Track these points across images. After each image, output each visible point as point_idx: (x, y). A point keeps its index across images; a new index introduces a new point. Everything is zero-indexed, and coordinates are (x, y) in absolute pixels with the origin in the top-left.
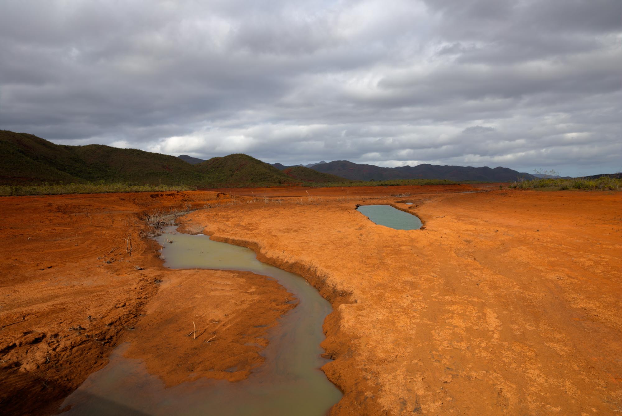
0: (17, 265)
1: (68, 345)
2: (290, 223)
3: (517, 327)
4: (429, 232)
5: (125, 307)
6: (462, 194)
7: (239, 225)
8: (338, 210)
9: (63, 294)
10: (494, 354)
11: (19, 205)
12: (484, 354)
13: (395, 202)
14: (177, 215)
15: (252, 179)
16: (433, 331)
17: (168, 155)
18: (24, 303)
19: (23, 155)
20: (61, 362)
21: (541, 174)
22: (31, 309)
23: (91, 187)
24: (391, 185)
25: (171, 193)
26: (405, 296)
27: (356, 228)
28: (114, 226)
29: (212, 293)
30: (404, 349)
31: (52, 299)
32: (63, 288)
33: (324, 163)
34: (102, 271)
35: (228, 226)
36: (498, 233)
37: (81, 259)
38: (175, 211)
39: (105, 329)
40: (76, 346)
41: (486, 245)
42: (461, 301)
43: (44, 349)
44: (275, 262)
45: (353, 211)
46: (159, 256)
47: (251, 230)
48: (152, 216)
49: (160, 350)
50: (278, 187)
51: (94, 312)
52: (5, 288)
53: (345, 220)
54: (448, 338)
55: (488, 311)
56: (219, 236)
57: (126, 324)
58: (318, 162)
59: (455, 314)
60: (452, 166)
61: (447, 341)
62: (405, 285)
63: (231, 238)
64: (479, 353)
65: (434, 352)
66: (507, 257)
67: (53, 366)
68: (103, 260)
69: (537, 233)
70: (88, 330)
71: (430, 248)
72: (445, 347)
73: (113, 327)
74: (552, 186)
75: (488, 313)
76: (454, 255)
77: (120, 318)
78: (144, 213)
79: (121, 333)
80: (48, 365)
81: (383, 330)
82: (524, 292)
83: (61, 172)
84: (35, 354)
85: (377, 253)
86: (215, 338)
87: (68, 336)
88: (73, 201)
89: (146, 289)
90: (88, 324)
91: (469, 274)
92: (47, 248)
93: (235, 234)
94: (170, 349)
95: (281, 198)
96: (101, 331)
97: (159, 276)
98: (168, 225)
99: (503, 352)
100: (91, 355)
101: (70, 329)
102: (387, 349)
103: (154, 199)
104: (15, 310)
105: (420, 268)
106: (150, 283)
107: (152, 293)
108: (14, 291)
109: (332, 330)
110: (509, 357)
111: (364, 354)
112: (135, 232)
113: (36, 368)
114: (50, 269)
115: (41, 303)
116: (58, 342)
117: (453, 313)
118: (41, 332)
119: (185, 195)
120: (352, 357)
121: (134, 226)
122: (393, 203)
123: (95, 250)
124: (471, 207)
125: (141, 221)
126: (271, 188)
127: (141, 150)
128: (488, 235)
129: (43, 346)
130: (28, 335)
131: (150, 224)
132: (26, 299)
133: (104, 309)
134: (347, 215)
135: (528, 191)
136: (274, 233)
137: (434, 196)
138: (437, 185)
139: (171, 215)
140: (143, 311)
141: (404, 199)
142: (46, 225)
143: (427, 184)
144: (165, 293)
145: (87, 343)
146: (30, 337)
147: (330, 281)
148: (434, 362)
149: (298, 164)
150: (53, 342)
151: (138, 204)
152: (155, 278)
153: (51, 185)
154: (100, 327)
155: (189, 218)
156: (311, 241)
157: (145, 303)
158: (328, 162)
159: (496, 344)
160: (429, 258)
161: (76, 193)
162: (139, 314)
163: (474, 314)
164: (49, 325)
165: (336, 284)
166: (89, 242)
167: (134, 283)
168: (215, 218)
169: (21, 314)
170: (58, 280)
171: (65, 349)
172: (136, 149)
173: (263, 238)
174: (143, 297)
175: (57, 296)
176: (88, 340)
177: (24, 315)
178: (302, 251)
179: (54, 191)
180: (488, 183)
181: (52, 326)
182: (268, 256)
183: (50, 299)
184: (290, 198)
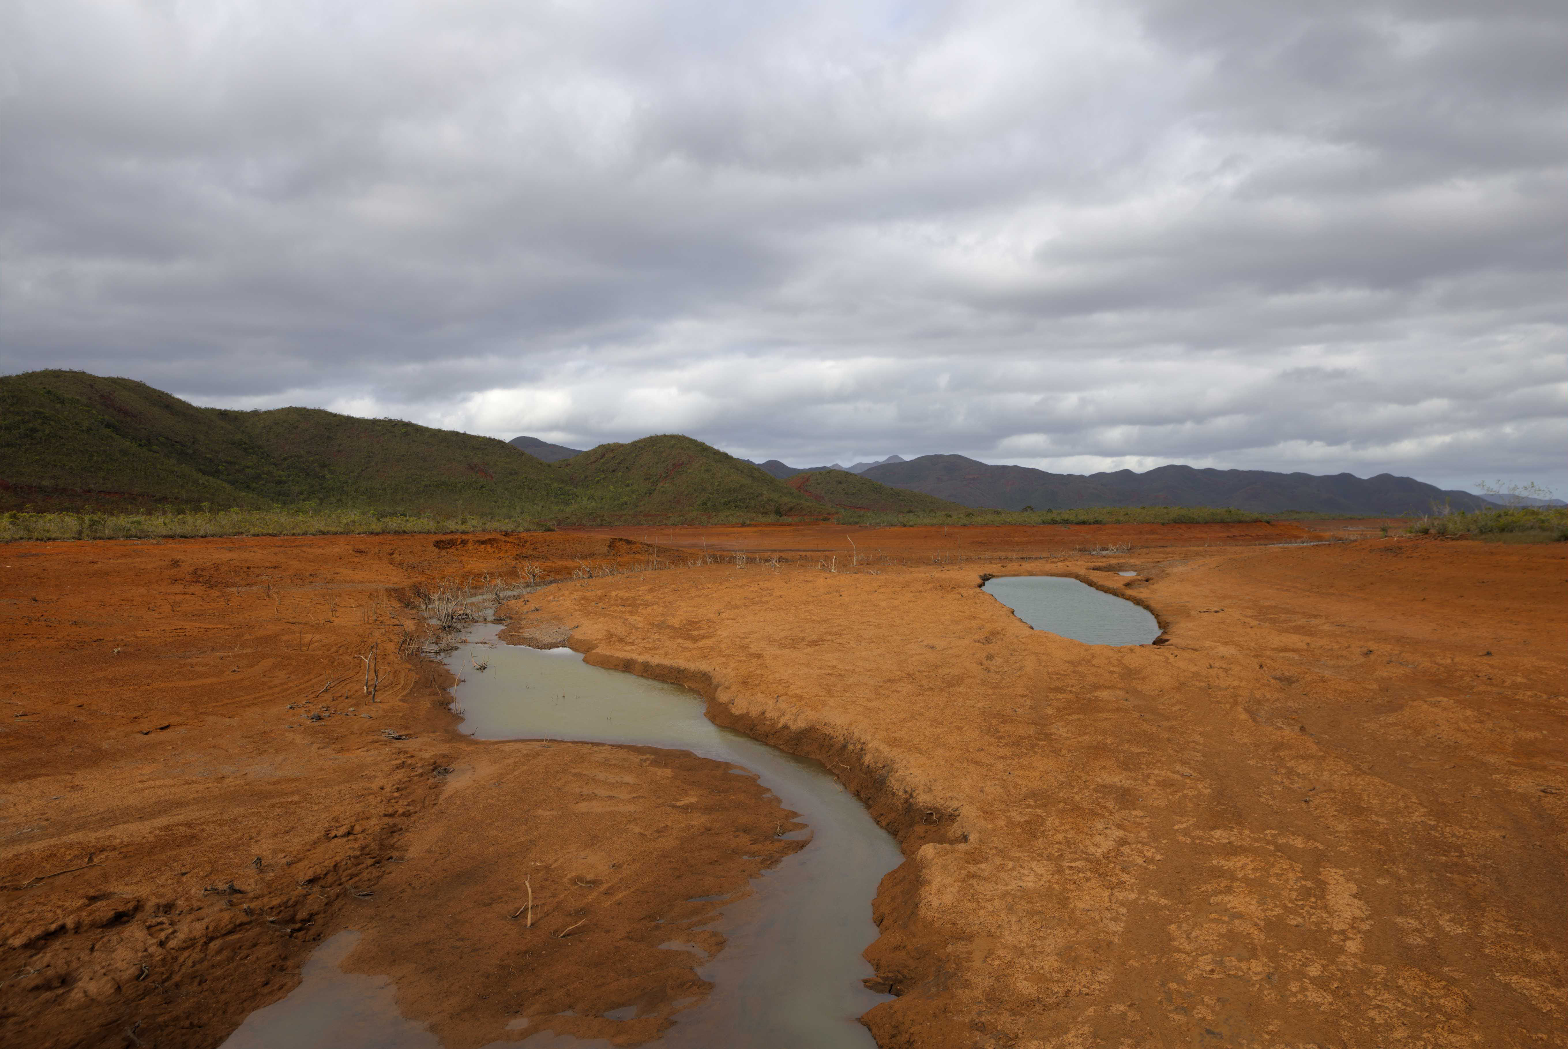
0: (83, 719)
1: (197, 934)
2: (798, 622)
3: (1415, 924)
4: (1176, 652)
5: (351, 837)
6: (1275, 548)
7: (662, 626)
8: (931, 589)
9: (194, 799)
10: (1343, 997)
11: (97, 562)
12: (1313, 996)
13: (1088, 569)
14: (501, 595)
15: (705, 504)
16: (1173, 927)
17: (484, 438)
18: (94, 818)
19: (114, 435)
20: (176, 978)
21: (1501, 496)
22: (110, 836)
23: (282, 520)
24: (1078, 523)
25: (488, 537)
26: (1099, 825)
27: (977, 637)
28: (337, 622)
29: (583, 807)
30: (1089, 973)
31: (165, 811)
32: (196, 782)
33: (897, 461)
34: (298, 739)
35: (634, 627)
36: (1372, 657)
37: (244, 707)
38: (496, 586)
39: (296, 893)
40: (217, 938)
41: (1336, 690)
42: (1256, 845)
43: (137, 940)
44: (755, 726)
45: (971, 592)
46: (448, 703)
47: (695, 640)
48: (435, 597)
49: (435, 954)
50: (773, 525)
51: (271, 847)
52: (49, 778)
53: (948, 617)
54: (1215, 948)
55: (1333, 875)
56: (608, 654)
57: (351, 882)
58: (882, 459)
59: (1238, 880)
60: (1250, 472)
61: (1210, 956)
62: (1103, 798)
63: (640, 659)
64: (1299, 992)
65: (1173, 986)
66: (1395, 724)
67: (156, 988)
68: (303, 710)
69: (1485, 660)
70: (251, 895)
71: (1178, 696)
72: (1205, 971)
73: (316, 888)
74: (1532, 528)
75: (1332, 882)
76: (1244, 716)
77: (335, 866)
78: (417, 590)
79: (336, 905)
80: (143, 984)
81: (1034, 919)
82: (1440, 825)
83: (207, 478)
84: (113, 955)
85: (1031, 708)
86: (584, 926)
87: (200, 909)
88: (233, 555)
89: (409, 790)
90: (252, 880)
91: (1283, 771)
92: (160, 676)
93: (651, 649)
94: (462, 952)
95: (778, 554)
96: (285, 900)
97: (444, 756)
98: (477, 622)
99: (1371, 992)
100: (255, 962)
101: (206, 890)
102: (1041, 972)
103: (443, 553)
104: (71, 836)
105: (1145, 750)
106: (421, 775)
107: (423, 802)
108: (72, 787)
109: (895, 914)
110: (1387, 1008)
111: (982, 983)
112: (391, 640)
113: (112, 991)
114: (166, 731)
115: (136, 820)
116: (172, 924)
117: (1233, 878)
118: (131, 897)
119: (526, 542)
120: (947, 988)
121: (387, 622)
122: (1082, 572)
123: (282, 684)
124: (1298, 585)
125: (407, 610)
126: (755, 526)
127: (414, 422)
128: (1344, 662)
129: (135, 932)
130: (99, 904)
131: (431, 618)
132: (101, 810)
133: (296, 840)
134: (956, 602)
135: (1464, 543)
136: (754, 649)
137: (1197, 554)
138: (1206, 523)
139: (485, 597)
140: (397, 849)
141: (1113, 561)
142: (161, 616)
143: (1179, 522)
144: (458, 802)
145: (248, 930)
146: (104, 910)
147: (898, 780)
148: (1169, 1011)
149: (829, 465)
150: (162, 923)
151: (401, 565)
152: (435, 763)
153: (180, 512)
154: (282, 889)
155: (532, 605)
156: (854, 671)
157: (403, 826)
158: (908, 457)
159: (1351, 969)
160: (1174, 723)
161: (242, 533)
162: (387, 857)
163: (1291, 882)
164: (153, 878)
165: (913, 790)
166: (268, 663)
167: (378, 774)
168: (601, 605)
169: (83, 849)
170: (183, 761)
171: (190, 944)
172: (401, 421)
173: (724, 660)
174: (401, 811)
175: (180, 804)
176: (251, 922)
177: (93, 850)
178: (828, 699)
179: (187, 529)
180: (1351, 519)
181: (160, 881)
182: (736, 711)
183: (160, 811)
184: (804, 554)
